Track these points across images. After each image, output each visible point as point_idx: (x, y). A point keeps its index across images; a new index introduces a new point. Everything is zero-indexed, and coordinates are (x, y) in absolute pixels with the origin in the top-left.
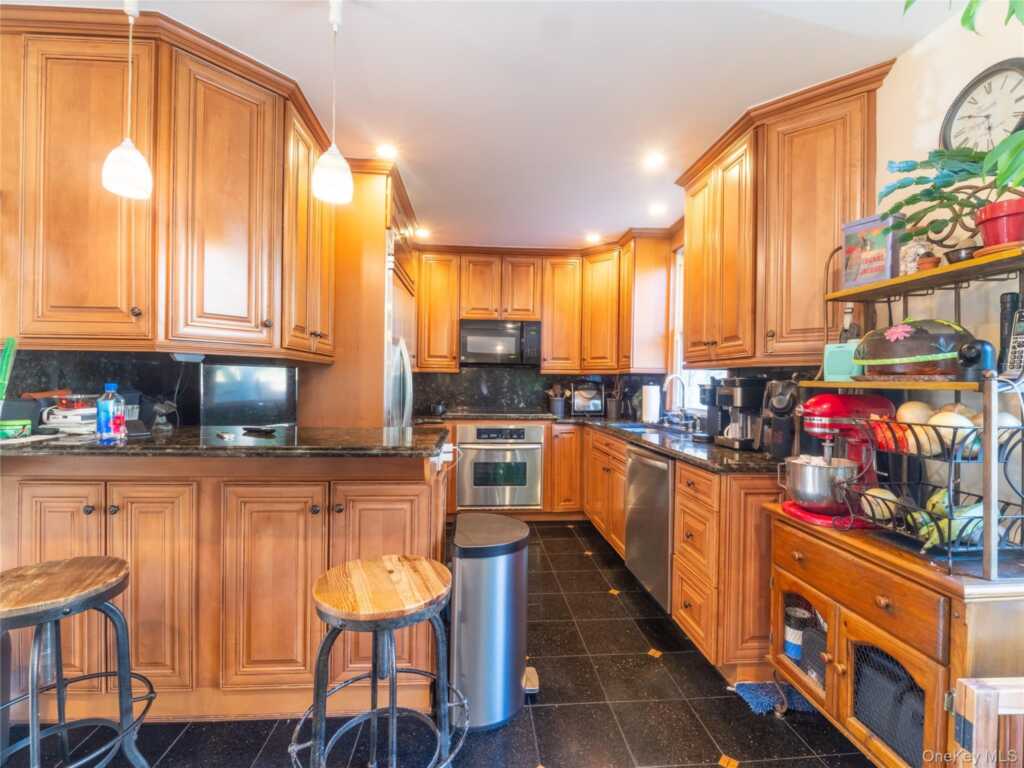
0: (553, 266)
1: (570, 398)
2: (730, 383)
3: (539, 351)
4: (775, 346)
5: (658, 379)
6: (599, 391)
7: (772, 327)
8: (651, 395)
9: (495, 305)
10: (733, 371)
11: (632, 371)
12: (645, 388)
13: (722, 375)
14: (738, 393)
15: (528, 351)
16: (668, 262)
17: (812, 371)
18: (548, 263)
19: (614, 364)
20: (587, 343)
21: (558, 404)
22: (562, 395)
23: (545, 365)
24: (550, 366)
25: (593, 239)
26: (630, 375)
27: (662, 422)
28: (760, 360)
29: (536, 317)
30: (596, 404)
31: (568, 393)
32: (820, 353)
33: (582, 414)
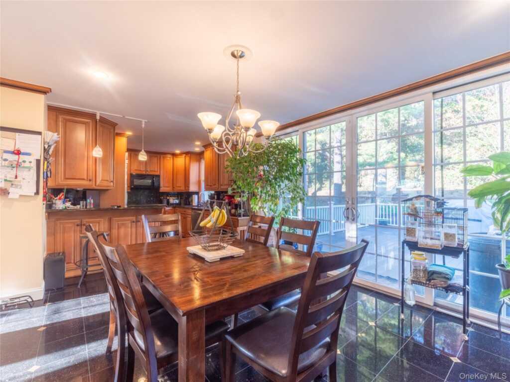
0: (163, 157)
1: (168, 200)
2: (214, 194)
3: (159, 184)
4: (222, 187)
5: (197, 193)
6: (178, 197)
7: (221, 183)
8: (195, 197)
9: (144, 169)
10: (215, 192)
11: (190, 191)
12: (193, 196)
13: (213, 192)
14: (216, 196)
15: (156, 184)
16: (199, 161)
17: (226, 192)
18: (162, 156)
19: (184, 189)
20: (175, 182)
21: (165, 201)
22: (166, 198)
23: (161, 189)
24: (162, 189)
25: (178, 152)
26: (189, 192)
27: (198, 205)
28: (220, 190)
29: (157, 173)
30: (177, 201)
31: (168, 198)
32: (227, 189)
33: (173, 204)
